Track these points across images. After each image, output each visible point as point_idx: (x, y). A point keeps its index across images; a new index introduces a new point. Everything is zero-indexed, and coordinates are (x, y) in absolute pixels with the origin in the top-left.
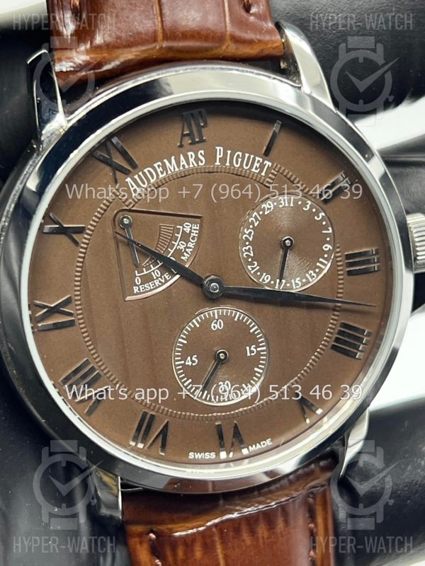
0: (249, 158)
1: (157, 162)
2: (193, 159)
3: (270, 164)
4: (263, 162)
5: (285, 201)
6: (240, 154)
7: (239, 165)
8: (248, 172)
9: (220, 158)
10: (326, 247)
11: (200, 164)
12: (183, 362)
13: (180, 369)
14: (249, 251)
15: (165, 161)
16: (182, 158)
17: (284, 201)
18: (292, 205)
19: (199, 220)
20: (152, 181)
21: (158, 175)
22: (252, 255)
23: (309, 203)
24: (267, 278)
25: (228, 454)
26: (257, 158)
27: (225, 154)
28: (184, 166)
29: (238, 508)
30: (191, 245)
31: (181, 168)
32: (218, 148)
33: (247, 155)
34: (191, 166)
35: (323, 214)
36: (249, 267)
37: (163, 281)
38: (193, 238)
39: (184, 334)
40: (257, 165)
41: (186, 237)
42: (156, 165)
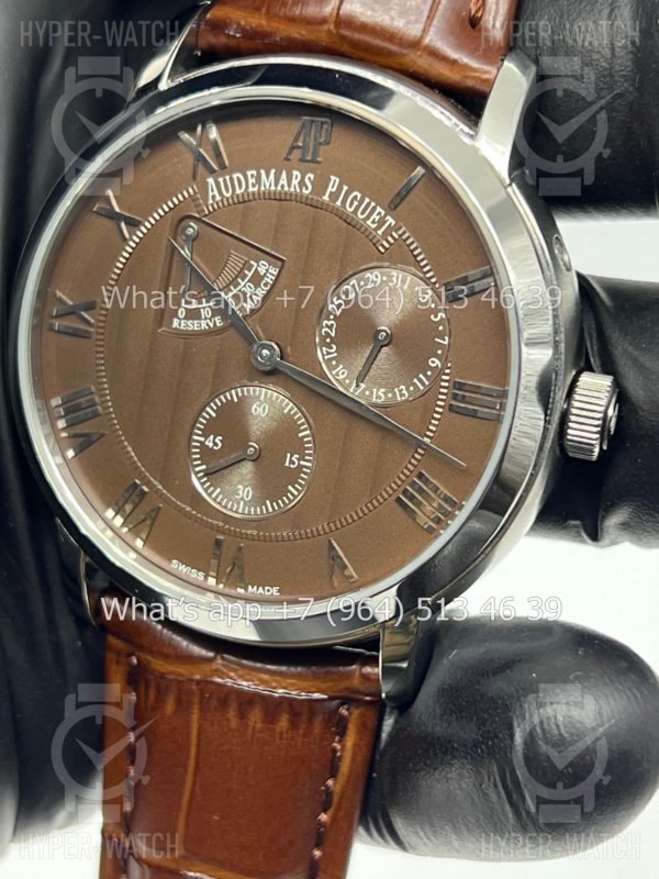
0: (369, 204)
1: (252, 169)
2: (296, 182)
3: (394, 223)
4: (385, 216)
5: (399, 279)
6: (359, 196)
7: (352, 209)
8: (361, 223)
9: (331, 193)
10: (433, 362)
11: (304, 191)
12: (202, 439)
13: (196, 447)
14: (330, 327)
15: (262, 172)
16: (284, 175)
17: (398, 277)
18: (406, 288)
19: (280, 263)
20: (238, 192)
21: (247, 187)
22: (333, 335)
24: (343, 373)
25: (218, 583)
26: (379, 209)
27: (340, 189)
28: (283, 186)
29: (232, 674)
30: (259, 291)
31: (279, 188)
32: (333, 178)
33: (367, 200)
34: (292, 189)
35: (444, 316)
36: (324, 349)
38: (265, 285)
39: (215, 404)
40: (374, 217)
41: (257, 280)
42: (249, 173)
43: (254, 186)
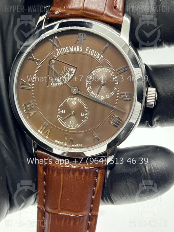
0: (96, 53)
1: (67, 47)
2: (78, 49)
3: (103, 57)
4: (101, 55)
5: (105, 70)
6: (94, 51)
7: (92, 54)
8: (95, 57)
9: (87, 51)
10: (115, 88)
11: (80, 51)
12: (60, 111)
13: (59, 113)
14: (89, 82)
15: (70, 47)
16: (75, 47)
18: (107, 72)
19: (76, 68)
20: (64, 52)
21: (66, 51)
22: (90, 84)
23: (113, 72)
24: (93, 93)
25: (67, 145)
26: (99, 54)
27: (89, 50)
28: (75, 50)
29: (71, 165)
30: (71, 75)
31: (74, 51)
32: (87, 47)
33: (96, 52)
34: (77, 51)
36: (88, 88)
37: (60, 84)
38: (73, 74)
39: (63, 103)
40: (98, 56)
41: (70, 72)
42: (66, 47)
43: (68, 50)
